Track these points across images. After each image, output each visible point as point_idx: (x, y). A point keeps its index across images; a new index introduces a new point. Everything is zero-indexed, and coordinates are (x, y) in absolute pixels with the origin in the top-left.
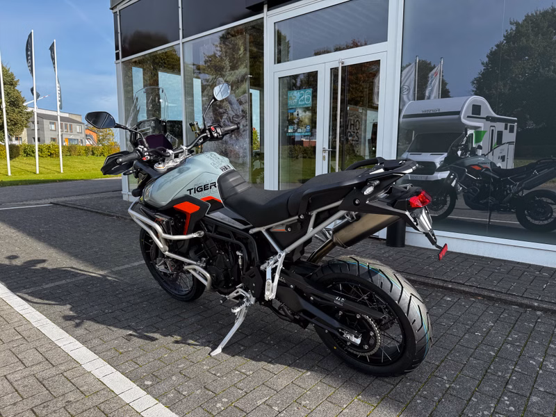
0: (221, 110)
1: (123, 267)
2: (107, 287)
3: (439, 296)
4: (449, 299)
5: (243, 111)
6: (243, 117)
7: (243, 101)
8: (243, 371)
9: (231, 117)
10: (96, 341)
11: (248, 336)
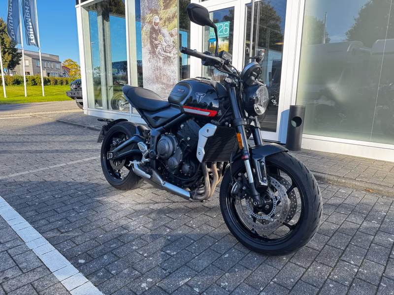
0: (156, 42)
1: (76, 162)
2: (61, 177)
3: (335, 189)
4: (343, 191)
5: (173, 42)
6: (174, 46)
7: (174, 34)
8: (168, 251)
9: (164, 47)
10: (43, 222)
11: (174, 219)
